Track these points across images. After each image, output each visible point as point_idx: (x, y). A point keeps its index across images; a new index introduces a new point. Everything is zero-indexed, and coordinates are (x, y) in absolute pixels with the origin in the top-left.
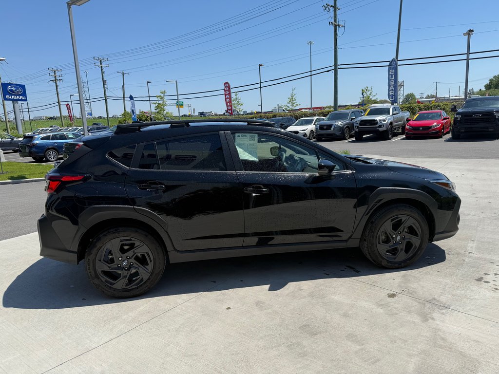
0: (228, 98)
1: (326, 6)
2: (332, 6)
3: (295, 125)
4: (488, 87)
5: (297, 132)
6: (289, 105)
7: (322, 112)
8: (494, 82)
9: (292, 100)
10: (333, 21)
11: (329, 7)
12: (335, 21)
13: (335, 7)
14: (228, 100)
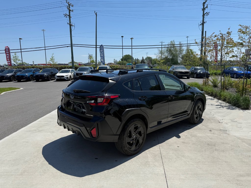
0: (8, 56)
1: (65, 14)
2: (68, 15)
3: (60, 73)
4: (122, 60)
5: (63, 76)
6: (50, 62)
7: (62, 67)
8: (124, 58)
9: (52, 59)
10: (69, 22)
11: (67, 15)
12: (70, 22)
13: (69, 16)
14: (8, 57)
